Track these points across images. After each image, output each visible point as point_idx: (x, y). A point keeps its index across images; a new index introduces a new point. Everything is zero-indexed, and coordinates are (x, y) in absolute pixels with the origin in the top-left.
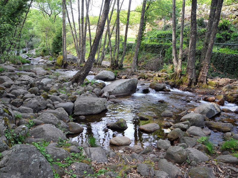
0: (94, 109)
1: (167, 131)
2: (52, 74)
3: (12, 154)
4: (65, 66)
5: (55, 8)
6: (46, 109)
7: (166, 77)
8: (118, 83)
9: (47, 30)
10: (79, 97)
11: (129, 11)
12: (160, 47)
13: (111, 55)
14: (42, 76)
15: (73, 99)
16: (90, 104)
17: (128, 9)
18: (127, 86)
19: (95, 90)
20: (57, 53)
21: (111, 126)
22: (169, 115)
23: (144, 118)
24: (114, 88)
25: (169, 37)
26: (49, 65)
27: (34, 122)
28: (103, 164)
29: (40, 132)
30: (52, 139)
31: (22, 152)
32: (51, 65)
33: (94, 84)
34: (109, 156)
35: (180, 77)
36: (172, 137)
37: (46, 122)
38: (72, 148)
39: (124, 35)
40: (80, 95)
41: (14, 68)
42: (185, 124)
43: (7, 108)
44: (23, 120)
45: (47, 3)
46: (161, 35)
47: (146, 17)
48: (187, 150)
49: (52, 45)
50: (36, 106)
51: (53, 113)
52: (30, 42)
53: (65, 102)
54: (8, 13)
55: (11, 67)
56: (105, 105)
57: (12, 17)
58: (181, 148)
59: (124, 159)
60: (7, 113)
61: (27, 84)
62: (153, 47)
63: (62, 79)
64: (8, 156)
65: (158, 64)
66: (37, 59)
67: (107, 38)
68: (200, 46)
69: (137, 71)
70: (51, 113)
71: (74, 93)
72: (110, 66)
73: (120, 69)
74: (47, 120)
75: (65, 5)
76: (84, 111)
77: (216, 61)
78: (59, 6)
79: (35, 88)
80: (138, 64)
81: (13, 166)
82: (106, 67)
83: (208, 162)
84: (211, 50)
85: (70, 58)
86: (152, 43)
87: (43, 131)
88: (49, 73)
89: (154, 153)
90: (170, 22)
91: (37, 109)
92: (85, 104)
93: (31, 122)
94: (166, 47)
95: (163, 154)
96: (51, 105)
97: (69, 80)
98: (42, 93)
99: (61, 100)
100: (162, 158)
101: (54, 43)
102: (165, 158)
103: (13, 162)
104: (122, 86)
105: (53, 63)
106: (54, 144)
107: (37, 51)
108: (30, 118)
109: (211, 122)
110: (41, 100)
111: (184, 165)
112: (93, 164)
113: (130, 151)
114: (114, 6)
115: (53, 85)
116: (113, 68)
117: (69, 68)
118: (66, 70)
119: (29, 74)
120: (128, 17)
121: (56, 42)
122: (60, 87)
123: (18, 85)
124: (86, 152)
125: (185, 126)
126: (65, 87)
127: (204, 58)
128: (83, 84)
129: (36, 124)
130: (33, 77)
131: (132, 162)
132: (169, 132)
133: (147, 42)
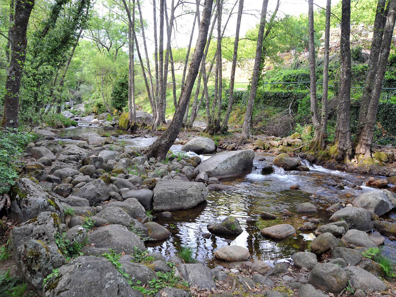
0: (185, 200)
1: (309, 237)
2: (114, 143)
3: (75, 271)
4: (132, 129)
5: (117, 38)
6: (109, 200)
7: (300, 147)
8: (222, 157)
9: (104, 72)
10: (161, 181)
11: (237, 39)
12: (289, 97)
13: (209, 111)
14: (98, 147)
15: (150, 184)
16: (179, 193)
17: (235, 36)
18: (237, 163)
19: (185, 169)
20: (120, 109)
21: (215, 229)
22: (310, 210)
23: (269, 216)
24: (216, 165)
25: (303, 79)
26: (106, 129)
27: (93, 221)
28: (208, 291)
29: (105, 237)
30: (123, 249)
31: (90, 268)
32: (110, 129)
33: (183, 159)
34: (216, 278)
35: (325, 147)
36: (319, 247)
37: (112, 222)
38: (157, 264)
39: (230, 78)
40: (162, 177)
41: (53, 134)
42: (339, 225)
43: (53, 198)
44: (77, 218)
45: (105, 31)
46: (290, 77)
47: (264, 49)
48: (347, 270)
49: (112, 96)
50: (93, 195)
51: (122, 207)
52: (77, 92)
53: (138, 188)
54: (48, 49)
55: (48, 132)
56: (203, 195)
57: (53, 55)
58: (337, 266)
59: (241, 283)
60: (53, 206)
61: (77, 160)
62: (277, 96)
63: (132, 151)
64: (70, 274)
65: (286, 125)
66: (87, 118)
67: (202, 83)
68: (357, 94)
69: (252, 137)
70: (118, 206)
71: (152, 173)
72: (206, 130)
73: (223, 133)
74: (114, 218)
75: (134, 33)
76: (169, 204)
77: (385, 118)
78: (123, 34)
79: (91, 166)
80: (253, 125)
81: (79, 290)
82: (199, 132)
83: (386, 293)
84: (377, 100)
85: (140, 117)
86: (276, 90)
87: (109, 236)
88: (108, 141)
89: (290, 275)
90: (305, 55)
91: (95, 201)
92: (171, 193)
93: (89, 221)
94: (299, 97)
95: (305, 276)
96: (117, 194)
97: (142, 153)
98: (102, 174)
99: (131, 185)
100: (305, 283)
101: (115, 92)
102: (309, 282)
103: (78, 284)
104: (229, 162)
105: (113, 125)
106: (127, 256)
107: (87, 107)
108: (86, 215)
109: (384, 222)
110: (100, 185)
111: (344, 295)
112: (193, 292)
113: (250, 271)
114: (212, 31)
115: (118, 161)
116: (212, 132)
117: (140, 133)
118: (136, 137)
119: (77, 144)
120: (236, 48)
121: (119, 91)
122: (129, 164)
123: (64, 162)
124: (179, 271)
125: (340, 230)
126: (137, 165)
127: (366, 113)
128: (165, 160)
129: (97, 225)
130: (85, 148)
131: (255, 289)
132: (312, 240)
133: (266, 88)
